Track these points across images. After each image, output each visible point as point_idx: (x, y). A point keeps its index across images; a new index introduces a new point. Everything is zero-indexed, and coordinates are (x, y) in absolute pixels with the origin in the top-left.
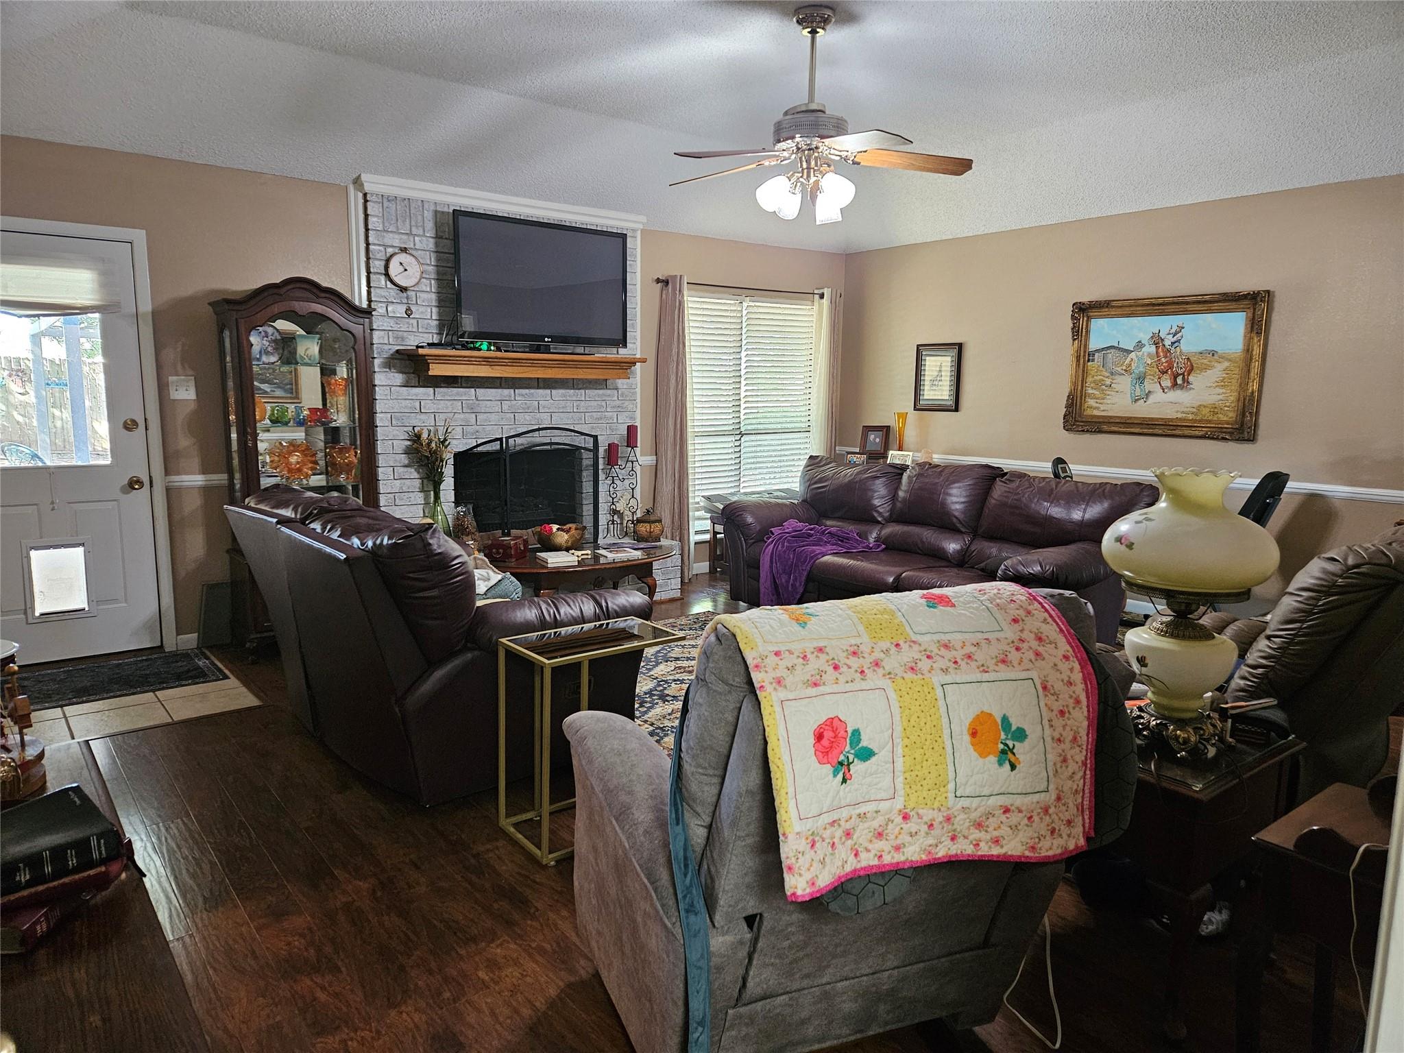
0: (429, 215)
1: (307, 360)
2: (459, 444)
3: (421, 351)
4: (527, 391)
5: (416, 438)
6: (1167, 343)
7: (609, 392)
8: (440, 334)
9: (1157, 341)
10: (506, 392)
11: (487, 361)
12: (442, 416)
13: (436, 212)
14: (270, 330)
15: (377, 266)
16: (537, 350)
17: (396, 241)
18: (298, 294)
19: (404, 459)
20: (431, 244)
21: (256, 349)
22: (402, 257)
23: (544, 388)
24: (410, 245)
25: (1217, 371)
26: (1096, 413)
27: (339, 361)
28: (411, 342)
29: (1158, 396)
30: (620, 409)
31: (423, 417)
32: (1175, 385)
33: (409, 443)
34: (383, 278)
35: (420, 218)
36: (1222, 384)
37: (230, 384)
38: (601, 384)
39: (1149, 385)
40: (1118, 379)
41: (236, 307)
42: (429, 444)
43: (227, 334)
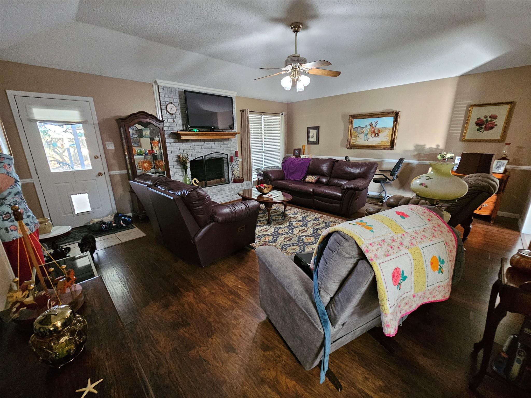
0: (177, 92)
1: (146, 136)
2: (191, 158)
3: (179, 132)
4: (208, 143)
5: (179, 157)
6: (374, 125)
7: (229, 142)
8: (183, 127)
9: (371, 125)
10: (202, 143)
11: (197, 134)
12: (186, 151)
13: (179, 91)
14: (134, 127)
15: (164, 107)
16: (210, 131)
17: (168, 100)
18: (142, 116)
19: (176, 163)
20: (178, 101)
21: (131, 133)
22: (171, 105)
23: (213, 141)
24: (172, 101)
25: (386, 132)
26: (355, 144)
27: (156, 136)
28: (175, 130)
29: (371, 139)
30: (233, 147)
31: (180, 151)
32: (375, 136)
33: (177, 159)
34: (165, 111)
35: (174, 93)
36: (387, 136)
37: (125, 144)
38: (228, 140)
39: (369, 136)
40: (361, 135)
41: (124, 121)
42: (183, 159)
43: (122, 129)
